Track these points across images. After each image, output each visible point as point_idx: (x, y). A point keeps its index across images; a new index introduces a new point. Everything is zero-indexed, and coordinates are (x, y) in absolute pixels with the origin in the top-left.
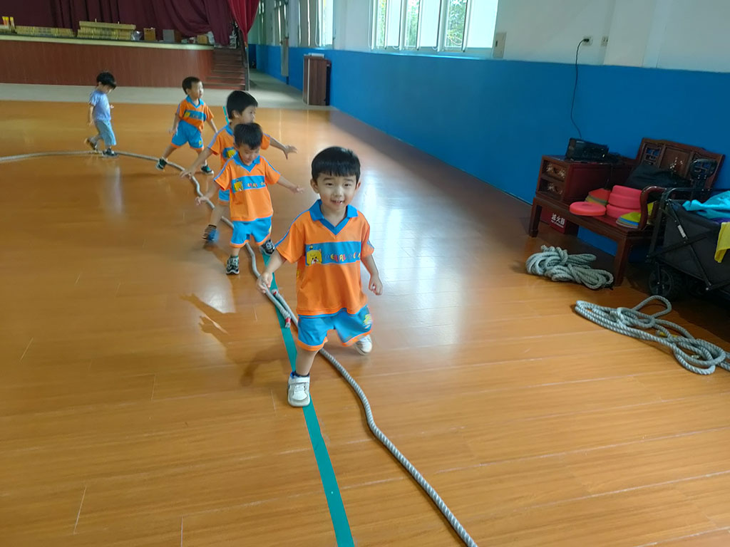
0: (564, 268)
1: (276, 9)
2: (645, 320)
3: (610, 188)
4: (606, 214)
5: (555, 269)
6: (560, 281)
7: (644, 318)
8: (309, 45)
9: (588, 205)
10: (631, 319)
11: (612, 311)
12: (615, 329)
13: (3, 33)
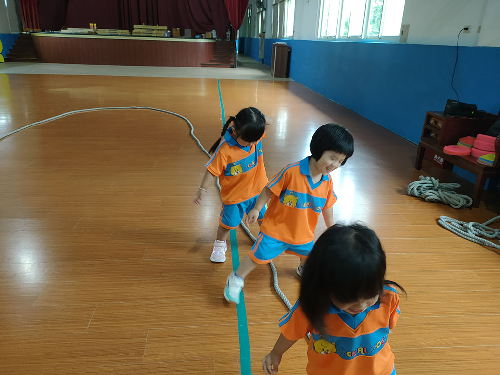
0: (435, 192)
1: (259, 13)
3: (475, 136)
4: (470, 155)
5: (428, 193)
6: (432, 201)
7: (490, 231)
8: (278, 36)
9: (458, 148)
10: (479, 231)
11: (466, 224)
12: (466, 237)
13: (89, 34)
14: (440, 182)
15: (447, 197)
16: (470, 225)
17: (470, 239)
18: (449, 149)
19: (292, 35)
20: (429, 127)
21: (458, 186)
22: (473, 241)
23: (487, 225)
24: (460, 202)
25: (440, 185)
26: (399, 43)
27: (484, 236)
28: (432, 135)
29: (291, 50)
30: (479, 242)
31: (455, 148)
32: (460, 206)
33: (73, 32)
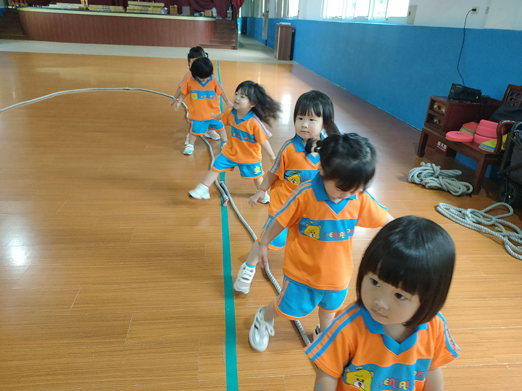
0: (435, 179)
2: (489, 219)
3: (478, 122)
4: (473, 141)
5: (428, 180)
6: (431, 188)
7: (487, 218)
8: (282, 16)
9: (460, 134)
10: (477, 218)
11: (464, 211)
12: (463, 224)
13: (80, 9)
14: (441, 169)
15: (447, 184)
16: (468, 212)
17: (468, 226)
18: (452, 136)
19: (297, 15)
20: (432, 113)
21: (459, 172)
22: (470, 228)
23: (486, 212)
24: (460, 189)
25: (440, 172)
26: (406, 25)
27: (482, 223)
28: (435, 121)
29: (295, 31)
30: (476, 229)
31: (458, 134)
32: (460, 193)
33: (62, 8)
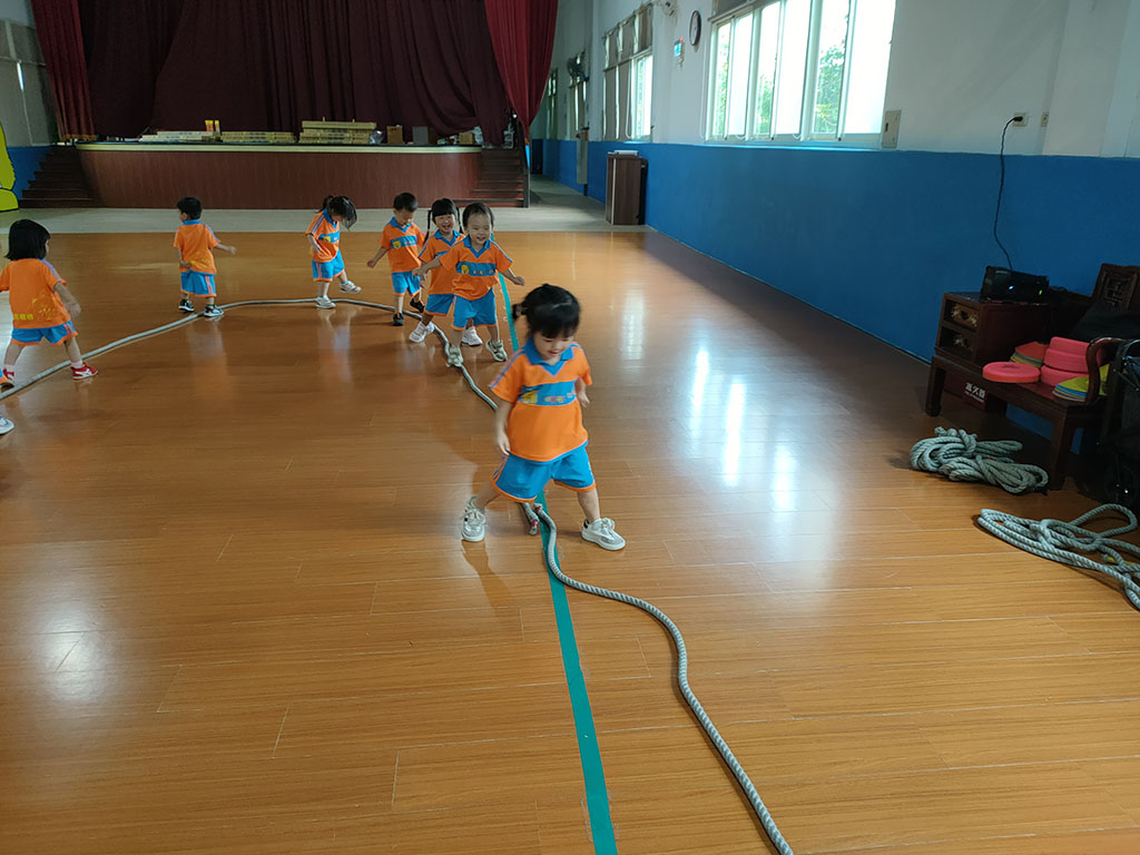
0: (969, 461)
1: (573, 87)
2: (1087, 540)
3: (1047, 341)
4: (1040, 380)
5: (953, 463)
6: (962, 480)
7: (1084, 536)
8: (617, 137)
9: (1012, 367)
10: (1063, 537)
11: (1034, 525)
12: (1035, 551)
13: (204, 142)
14: (977, 440)
15: (995, 471)
16: (1043, 525)
17: (1045, 554)
18: (994, 371)
19: (648, 133)
20: (949, 325)
21: (1017, 446)
22: (1055, 561)
23: (1078, 526)
24: (1021, 479)
25: (978, 447)
26: (881, 149)
27: (1073, 547)
28: (958, 341)
29: (647, 165)
30: (1063, 560)
31: (1006, 366)
32: (1022, 488)
33: (168, 140)
